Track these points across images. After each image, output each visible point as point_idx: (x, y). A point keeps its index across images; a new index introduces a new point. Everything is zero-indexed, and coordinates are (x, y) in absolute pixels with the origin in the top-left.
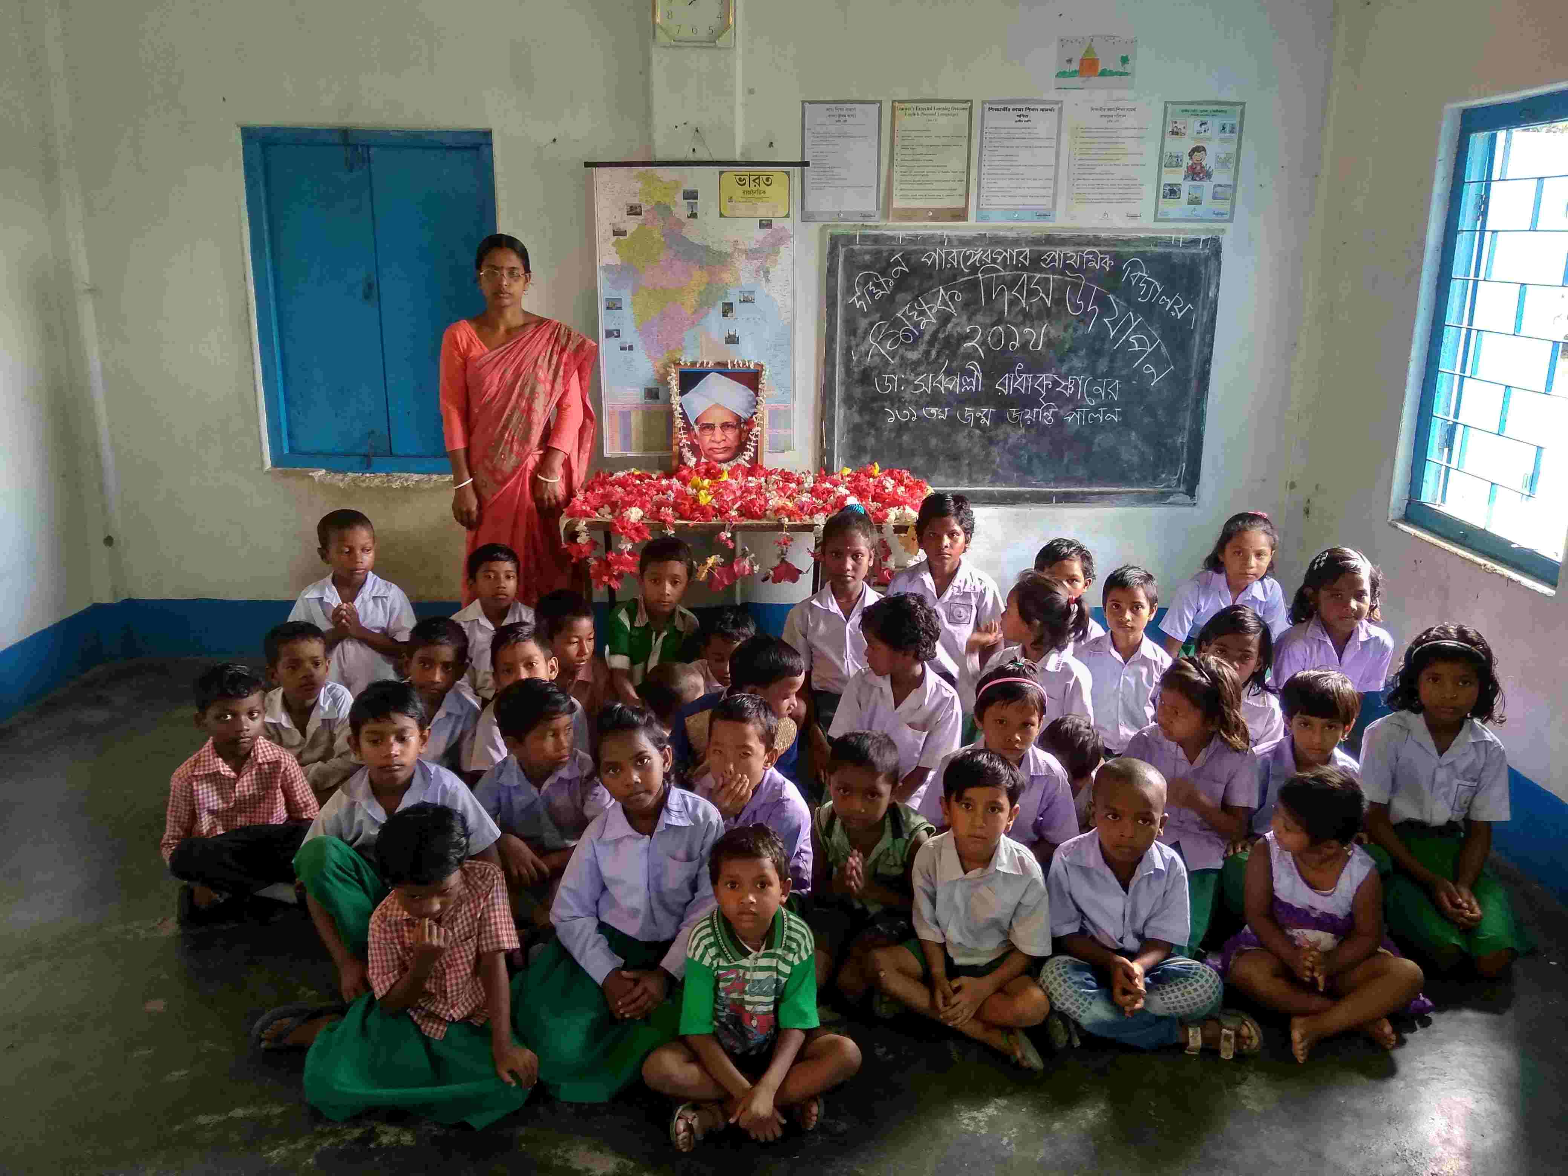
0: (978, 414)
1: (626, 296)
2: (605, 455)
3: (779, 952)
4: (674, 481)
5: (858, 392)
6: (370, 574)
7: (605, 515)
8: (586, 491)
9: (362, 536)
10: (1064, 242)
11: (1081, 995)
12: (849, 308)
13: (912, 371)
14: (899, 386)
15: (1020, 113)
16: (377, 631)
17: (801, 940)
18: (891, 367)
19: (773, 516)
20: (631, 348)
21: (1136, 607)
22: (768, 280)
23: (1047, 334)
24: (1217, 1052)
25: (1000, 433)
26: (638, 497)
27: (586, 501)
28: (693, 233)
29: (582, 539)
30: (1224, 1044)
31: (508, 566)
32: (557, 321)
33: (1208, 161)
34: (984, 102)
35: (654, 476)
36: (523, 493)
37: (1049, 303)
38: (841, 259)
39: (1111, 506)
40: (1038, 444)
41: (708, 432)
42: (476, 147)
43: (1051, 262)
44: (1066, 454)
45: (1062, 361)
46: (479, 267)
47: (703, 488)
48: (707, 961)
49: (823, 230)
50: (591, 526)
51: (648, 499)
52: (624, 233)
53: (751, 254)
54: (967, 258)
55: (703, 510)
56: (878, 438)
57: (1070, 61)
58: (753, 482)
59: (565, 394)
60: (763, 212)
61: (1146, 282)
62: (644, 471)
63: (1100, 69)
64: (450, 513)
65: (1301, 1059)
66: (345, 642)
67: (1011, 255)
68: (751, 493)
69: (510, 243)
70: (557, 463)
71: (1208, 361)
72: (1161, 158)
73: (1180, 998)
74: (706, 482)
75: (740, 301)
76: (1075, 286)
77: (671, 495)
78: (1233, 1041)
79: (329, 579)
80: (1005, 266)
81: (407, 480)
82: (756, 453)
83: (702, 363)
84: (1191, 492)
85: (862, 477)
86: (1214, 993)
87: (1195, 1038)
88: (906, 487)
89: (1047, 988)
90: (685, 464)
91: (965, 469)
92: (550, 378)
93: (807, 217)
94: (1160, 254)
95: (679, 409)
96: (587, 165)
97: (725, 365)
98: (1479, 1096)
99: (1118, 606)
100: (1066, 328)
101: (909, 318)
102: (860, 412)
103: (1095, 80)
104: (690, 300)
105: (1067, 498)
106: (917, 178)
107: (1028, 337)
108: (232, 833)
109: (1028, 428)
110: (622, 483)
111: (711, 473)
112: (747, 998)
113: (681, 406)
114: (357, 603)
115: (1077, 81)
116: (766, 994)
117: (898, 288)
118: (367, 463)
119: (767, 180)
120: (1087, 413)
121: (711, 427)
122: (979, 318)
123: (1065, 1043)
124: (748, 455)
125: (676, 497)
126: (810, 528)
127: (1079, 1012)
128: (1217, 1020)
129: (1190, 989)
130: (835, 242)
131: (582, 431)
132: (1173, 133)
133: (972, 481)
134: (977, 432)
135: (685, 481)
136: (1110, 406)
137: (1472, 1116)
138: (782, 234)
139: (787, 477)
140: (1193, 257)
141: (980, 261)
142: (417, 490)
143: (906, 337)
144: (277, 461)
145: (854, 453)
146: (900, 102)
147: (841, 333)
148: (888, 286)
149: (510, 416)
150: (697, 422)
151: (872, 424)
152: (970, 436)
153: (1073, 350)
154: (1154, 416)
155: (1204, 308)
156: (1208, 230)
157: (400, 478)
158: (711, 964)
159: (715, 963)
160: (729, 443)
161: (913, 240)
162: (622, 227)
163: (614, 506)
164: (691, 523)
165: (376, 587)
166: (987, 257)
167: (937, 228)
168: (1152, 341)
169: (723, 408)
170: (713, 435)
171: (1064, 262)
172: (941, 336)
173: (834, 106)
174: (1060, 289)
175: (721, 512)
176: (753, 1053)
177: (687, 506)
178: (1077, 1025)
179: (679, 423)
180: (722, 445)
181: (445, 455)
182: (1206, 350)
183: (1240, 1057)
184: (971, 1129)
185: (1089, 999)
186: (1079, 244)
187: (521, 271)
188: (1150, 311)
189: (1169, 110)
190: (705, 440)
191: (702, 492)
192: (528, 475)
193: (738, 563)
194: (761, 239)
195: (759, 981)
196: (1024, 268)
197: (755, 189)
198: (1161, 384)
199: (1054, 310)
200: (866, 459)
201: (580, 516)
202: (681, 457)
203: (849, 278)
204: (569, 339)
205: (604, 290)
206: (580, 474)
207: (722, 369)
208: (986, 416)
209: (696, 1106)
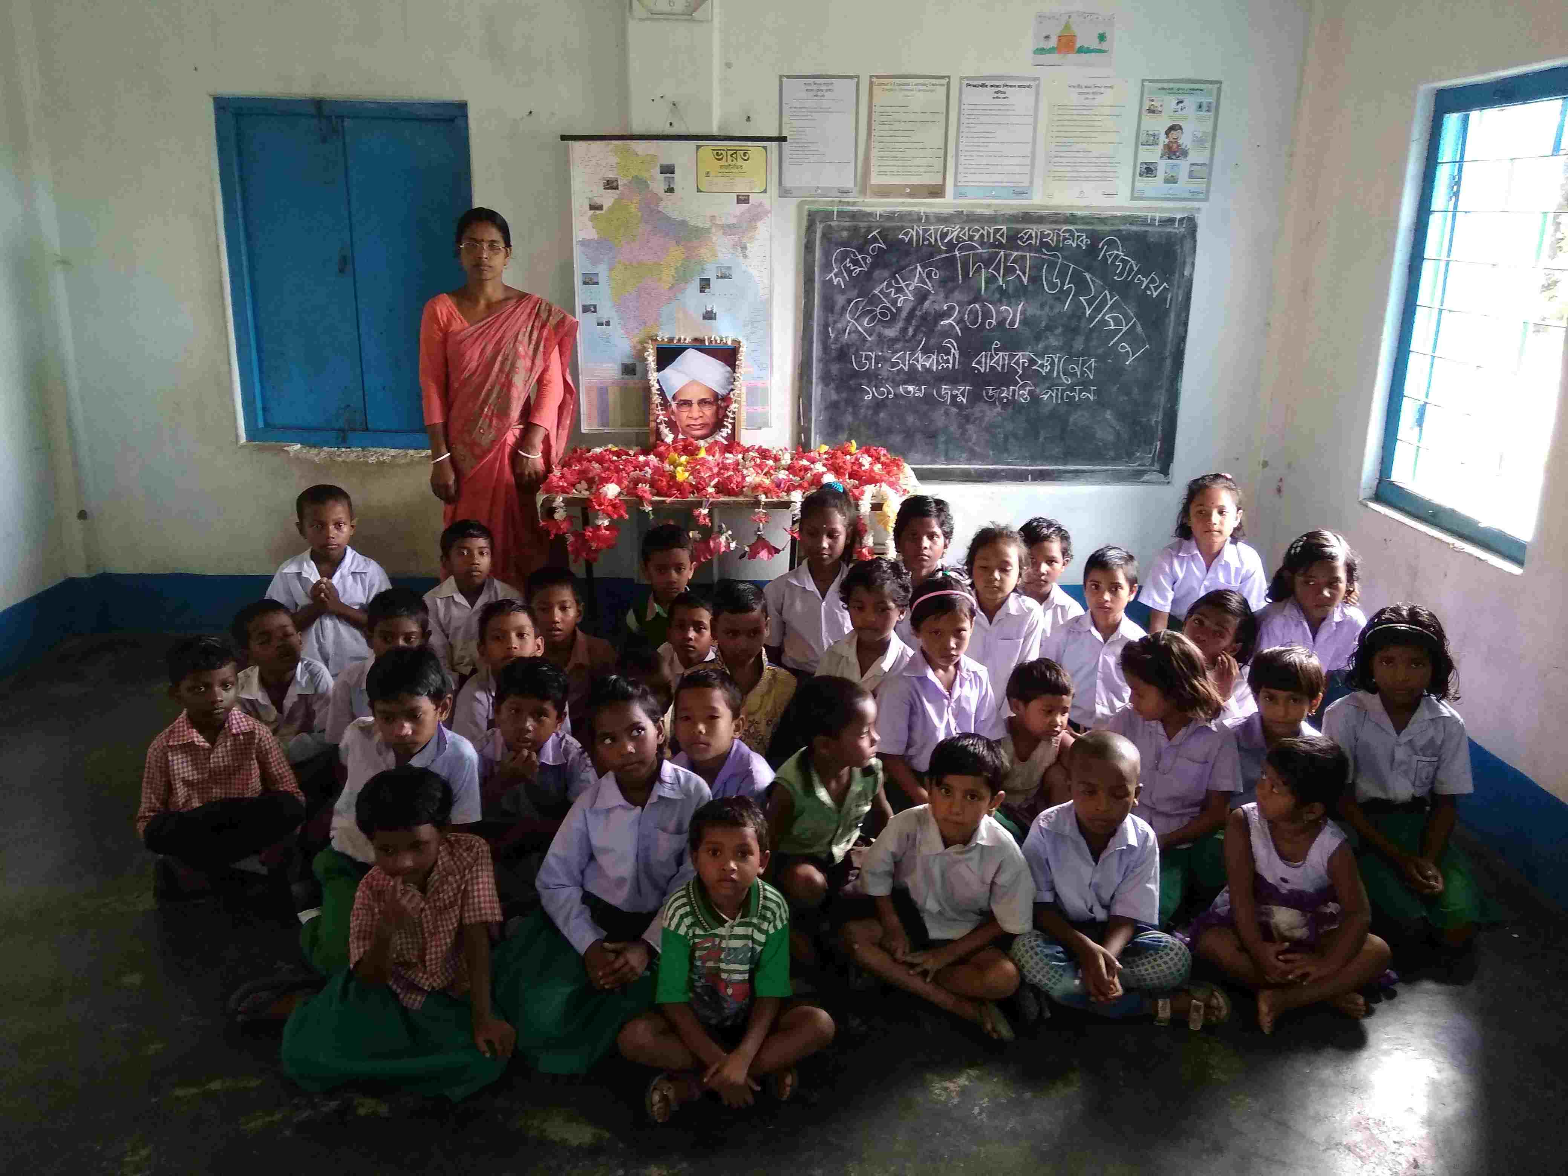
0: (955, 392)
1: (602, 271)
2: (583, 431)
3: (755, 920)
4: (652, 457)
5: (835, 368)
6: (349, 550)
7: (582, 491)
8: (563, 467)
9: (339, 511)
10: (1040, 219)
11: (1052, 968)
12: (827, 284)
13: (889, 348)
14: (876, 363)
15: (997, 89)
16: (357, 607)
17: (776, 909)
18: (868, 345)
19: (749, 493)
20: (608, 323)
21: (1115, 588)
22: (745, 256)
23: (1023, 313)
24: (1186, 1024)
25: (977, 410)
26: (613, 472)
27: (563, 476)
28: (670, 207)
29: (559, 515)
30: (1194, 1016)
31: (482, 542)
32: (538, 295)
33: (1185, 140)
34: (962, 78)
35: (631, 452)
36: (501, 469)
37: (1025, 281)
38: (818, 235)
39: (1087, 484)
40: (1013, 421)
41: (685, 408)
42: (452, 120)
43: (1028, 239)
44: (1042, 432)
45: (1038, 338)
46: (459, 241)
47: (681, 465)
48: (682, 931)
49: (800, 206)
50: (568, 502)
51: (625, 475)
52: (600, 208)
53: (729, 229)
54: (944, 235)
55: (679, 487)
56: (855, 414)
57: (1047, 37)
58: (730, 458)
59: (545, 370)
60: (742, 188)
61: (1123, 260)
62: (621, 447)
63: (1078, 45)
64: (426, 486)
65: (1267, 1031)
66: (323, 617)
67: (988, 233)
68: (727, 469)
69: (490, 217)
70: (538, 440)
71: (1183, 339)
72: (1137, 137)
73: (1150, 970)
74: (684, 459)
75: (718, 277)
76: (1052, 265)
77: (649, 471)
78: (1202, 1012)
79: (307, 554)
80: (982, 244)
81: (382, 455)
82: (733, 429)
83: (679, 340)
84: (1165, 470)
85: (839, 453)
86: (1183, 966)
87: (1164, 1009)
88: (883, 464)
89: (1019, 960)
90: (662, 441)
91: (942, 447)
92: (531, 353)
93: (784, 192)
94: (1136, 233)
95: (657, 386)
96: (564, 138)
97: (702, 341)
98: (1442, 1066)
99: (1097, 587)
100: (1042, 306)
101: (887, 295)
102: (838, 390)
103: (1072, 57)
104: (668, 276)
105: (1042, 476)
106: (894, 154)
107: (1005, 314)
108: (209, 807)
109: (1004, 406)
110: (600, 459)
111: (689, 450)
112: (723, 966)
113: (658, 382)
114: (336, 580)
115: (1055, 58)
116: (741, 963)
117: (874, 266)
118: (342, 438)
119: (745, 155)
120: (1063, 391)
121: (688, 403)
122: (957, 295)
123: (1036, 1014)
124: (725, 432)
125: (653, 474)
126: (787, 505)
127: (1050, 984)
128: (1187, 992)
129: (1159, 961)
130: (812, 219)
131: (561, 408)
132: (1151, 111)
133: (949, 460)
134: (954, 410)
135: (661, 457)
136: (1085, 384)
137: (1435, 1086)
138: (759, 210)
139: (764, 454)
140: (1169, 236)
141: (958, 237)
142: (392, 464)
143: (883, 315)
144: (252, 435)
145: (830, 431)
146: (877, 77)
147: (818, 312)
148: (866, 263)
149: (490, 391)
150: (674, 398)
151: (849, 402)
152: (947, 413)
153: (1049, 328)
154: (1128, 394)
155: (1179, 288)
156: (1184, 209)
157: (376, 453)
158: (687, 933)
159: (691, 932)
160: (707, 421)
161: (890, 217)
162: (598, 201)
163: (591, 482)
164: (668, 500)
165: (355, 564)
166: (964, 234)
167: (915, 205)
168: (1128, 319)
169: (699, 384)
170: (690, 411)
171: (1041, 239)
172: (919, 313)
173: (811, 80)
174: (1037, 267)
175: (699, 488)
176: (728, 1023)
177: (665, 483)
178: (1048, 997)
179: (656, 399)
180: (699, 421)
181: (423, 430)
182: (1181, 329)
183: (1209, 1029)
184: (943, 1099)
185: (1061, 971)
186: (1055, 222)
187: (502, 245)
188: (1124, 289)
189: (1146, 90)
190: (685, 416)
191: (679, 469)
192: (507, 450)
193: (714, 539)
194: (738, 213)
195: (735, 949)
196: (1001, 246)
197: (732, 164)
198: (1136, 363)
199: (1030, 288)
200: (842, 437)
201: (557, 493)
202: (658, 433)
203: (827, 254)
204: (549, 315)
205: (580, 265)
206: (558, 448)
207: (699, 345)
208: (963, 394)
209: (672, 1076)
